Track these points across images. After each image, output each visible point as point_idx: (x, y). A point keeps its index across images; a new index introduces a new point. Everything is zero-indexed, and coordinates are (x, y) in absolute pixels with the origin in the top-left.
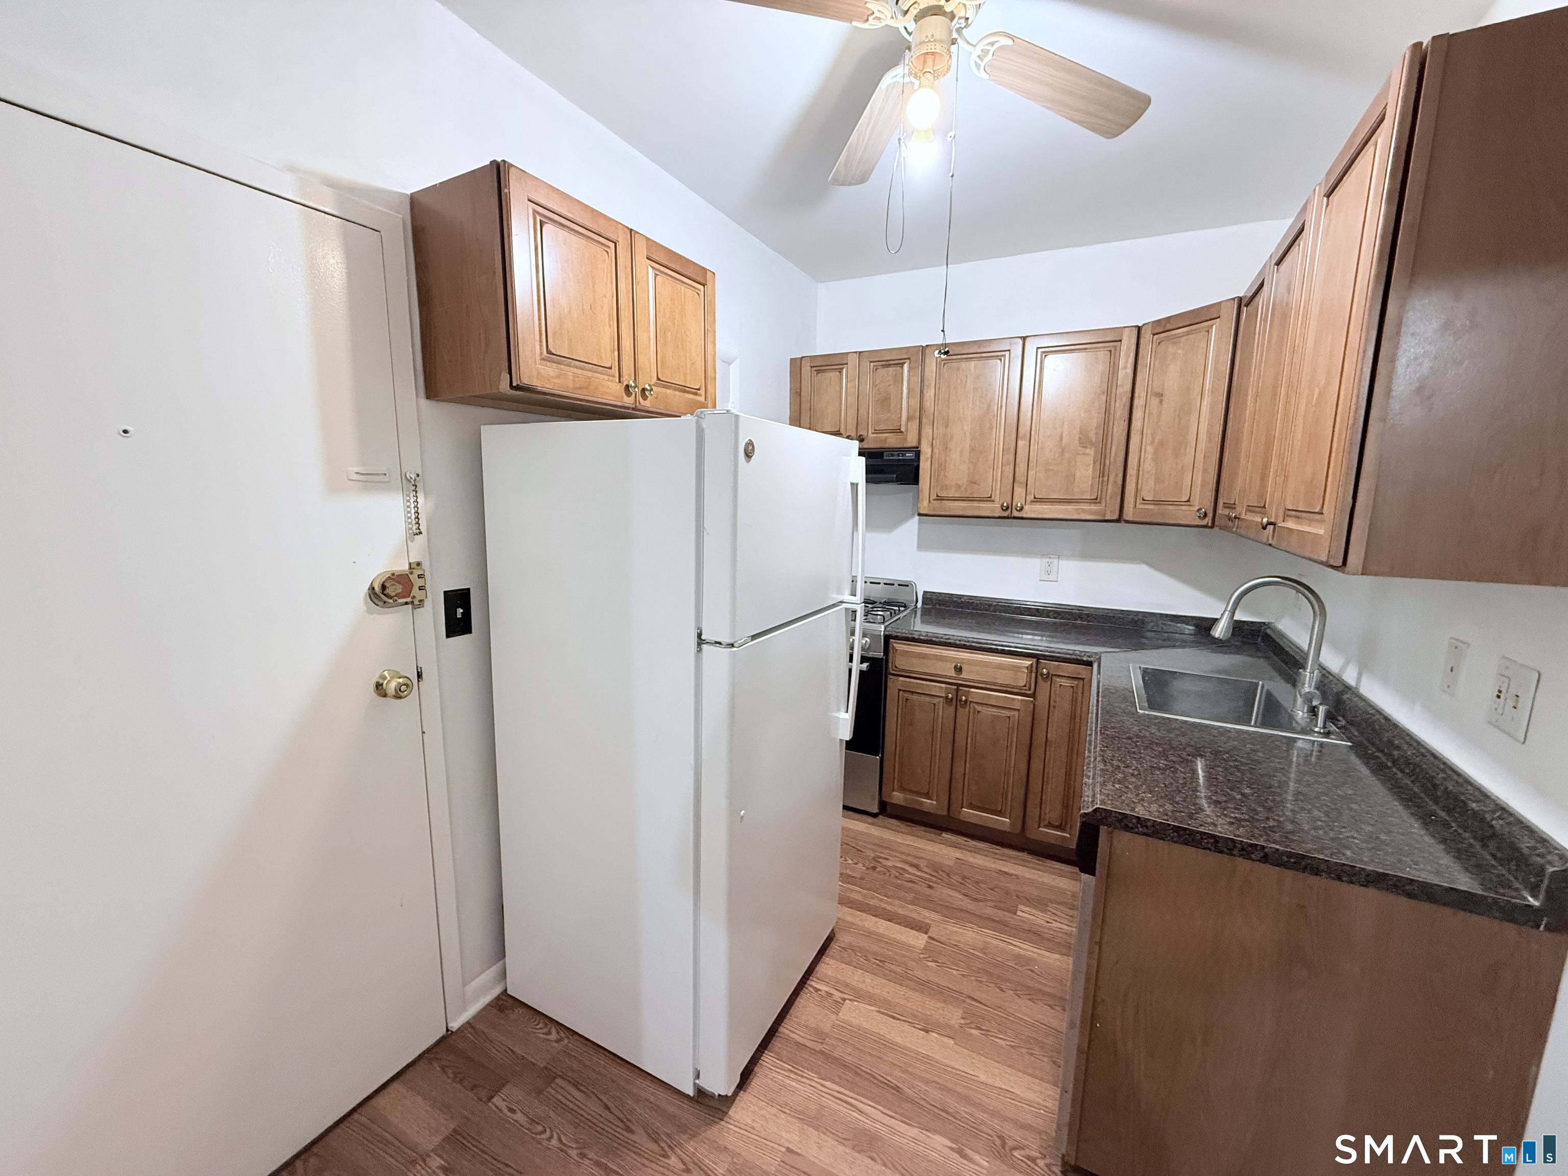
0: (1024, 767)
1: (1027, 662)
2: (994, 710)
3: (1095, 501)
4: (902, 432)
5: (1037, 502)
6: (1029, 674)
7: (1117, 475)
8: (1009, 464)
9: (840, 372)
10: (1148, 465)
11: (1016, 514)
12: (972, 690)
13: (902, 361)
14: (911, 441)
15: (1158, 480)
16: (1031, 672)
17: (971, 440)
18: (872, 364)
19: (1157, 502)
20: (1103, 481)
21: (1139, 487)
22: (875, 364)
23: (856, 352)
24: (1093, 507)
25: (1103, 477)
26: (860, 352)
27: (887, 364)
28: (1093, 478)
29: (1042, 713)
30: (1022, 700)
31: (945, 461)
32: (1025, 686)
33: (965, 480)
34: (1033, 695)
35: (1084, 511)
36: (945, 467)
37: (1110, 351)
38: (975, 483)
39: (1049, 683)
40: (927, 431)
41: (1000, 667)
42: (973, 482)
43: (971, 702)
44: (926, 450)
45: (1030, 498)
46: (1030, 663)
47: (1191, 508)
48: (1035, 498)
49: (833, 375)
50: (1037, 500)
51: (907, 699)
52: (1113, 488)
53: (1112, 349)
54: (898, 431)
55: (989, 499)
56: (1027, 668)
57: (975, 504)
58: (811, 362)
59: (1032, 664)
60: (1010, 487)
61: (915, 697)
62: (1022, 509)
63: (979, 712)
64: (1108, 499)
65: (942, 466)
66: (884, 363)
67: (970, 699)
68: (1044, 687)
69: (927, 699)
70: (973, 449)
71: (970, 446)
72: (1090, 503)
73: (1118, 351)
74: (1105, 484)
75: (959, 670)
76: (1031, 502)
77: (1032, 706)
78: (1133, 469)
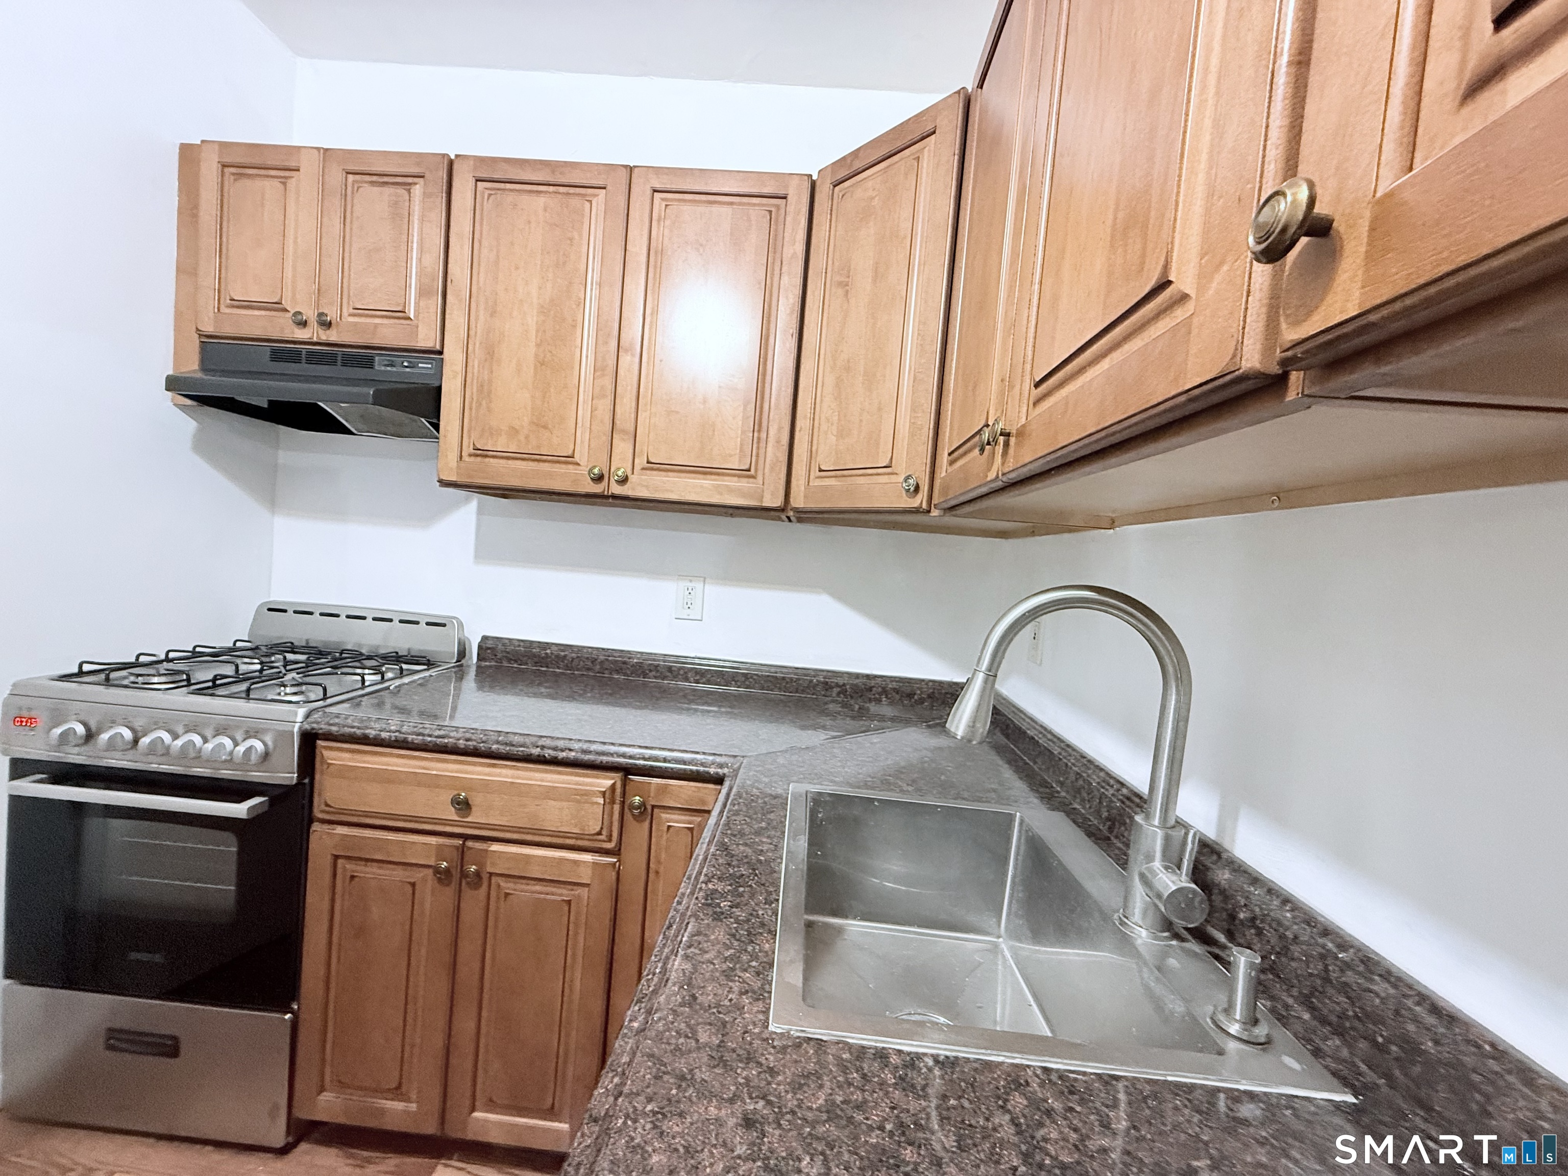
0: (598, 1006)
1: (605, 782)
2: (538, 888)
3: (746, 473)
4: (409, 318)
5: (652, 469)
6: (608, 807)
7: (780, 429)
8: (604, 396)
9: (284, 184)
10: (827, 408)
11: (616, 489)
12: (495, 847)
13: (410, 180)
14: (426, 339)
15: (842, 434)
16: (613, 802)
17: (538, 345)
18: (351, 177)
19: (841, 472)
20: (759, 438)
21: (814, 449)
22: (358, 177)
23: (318, 149)
24: (744, 484)
25: (759, 431)
26: (326, 150)
27: (382, 179)
28: (743, 432)
29: (633, 890)
30: (595, 864)
31: (490, 381)
32: (599, 833)
33: (526, 420)
34: (616, 852)
35: (730, 490)
36: (490, 392)
37: (770, 212)
38: (545, 427)
39: (647, 823)
40: (456, 318)
41: (550, 793)
42: (540, 425)
43: (491, 874)
44: (453, 357)
45: (640, 462)
46: (611, 782)
47: (893, 478)
48: (648, 462)
49: (270, 187)
50: (652, 466)
51: (353, 877)
52: (775, 453)
53: (773, 209)
54: (400, 314)
55: (569, 459)
56: (604, 794)
57: (545, 467)
58: (220, 155)
59: (614, 785)
60: (606, 439)
61: (372, 871)
62: (624, 481)
63: (507, 895)
64: (766, 470)
65: (486, 391)
66: (375, 178)
67: (490, 869)
68: (637, 832)
69: (399, 874)
70: (541, 363)
71: (536, 355)
72: (739, 476)
73: (783, 211)
74: (763, 445)
75: (463, 806)
76: (643, 469)
77: (614, 874)
78: (805, 417)
